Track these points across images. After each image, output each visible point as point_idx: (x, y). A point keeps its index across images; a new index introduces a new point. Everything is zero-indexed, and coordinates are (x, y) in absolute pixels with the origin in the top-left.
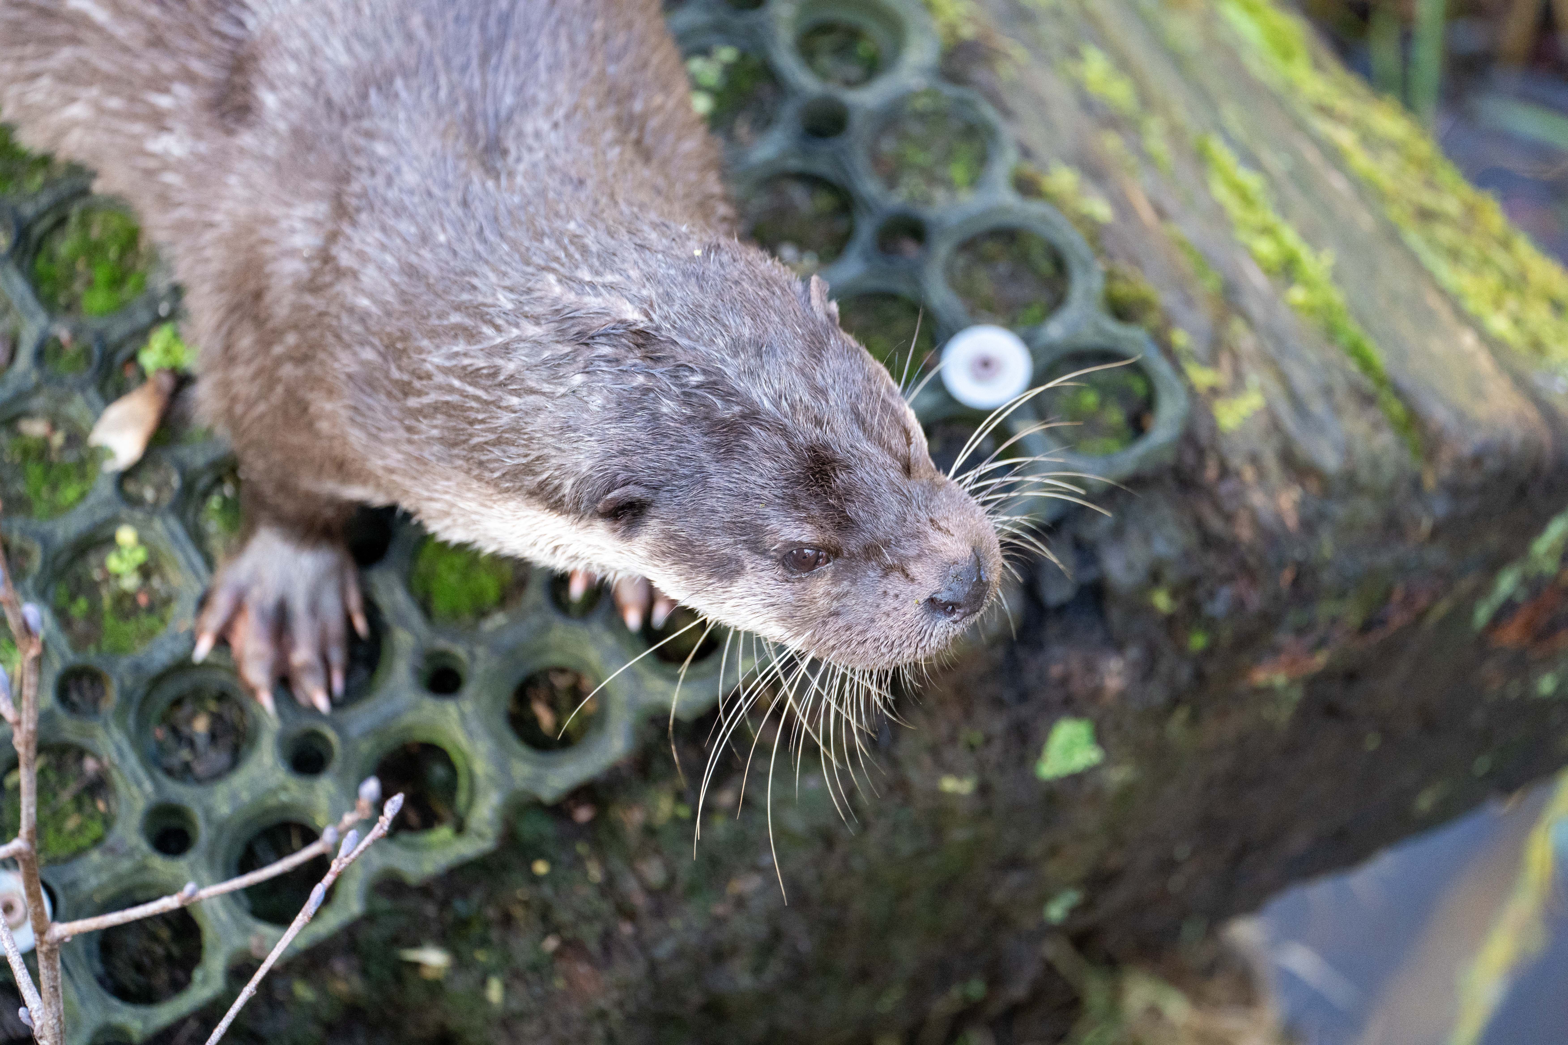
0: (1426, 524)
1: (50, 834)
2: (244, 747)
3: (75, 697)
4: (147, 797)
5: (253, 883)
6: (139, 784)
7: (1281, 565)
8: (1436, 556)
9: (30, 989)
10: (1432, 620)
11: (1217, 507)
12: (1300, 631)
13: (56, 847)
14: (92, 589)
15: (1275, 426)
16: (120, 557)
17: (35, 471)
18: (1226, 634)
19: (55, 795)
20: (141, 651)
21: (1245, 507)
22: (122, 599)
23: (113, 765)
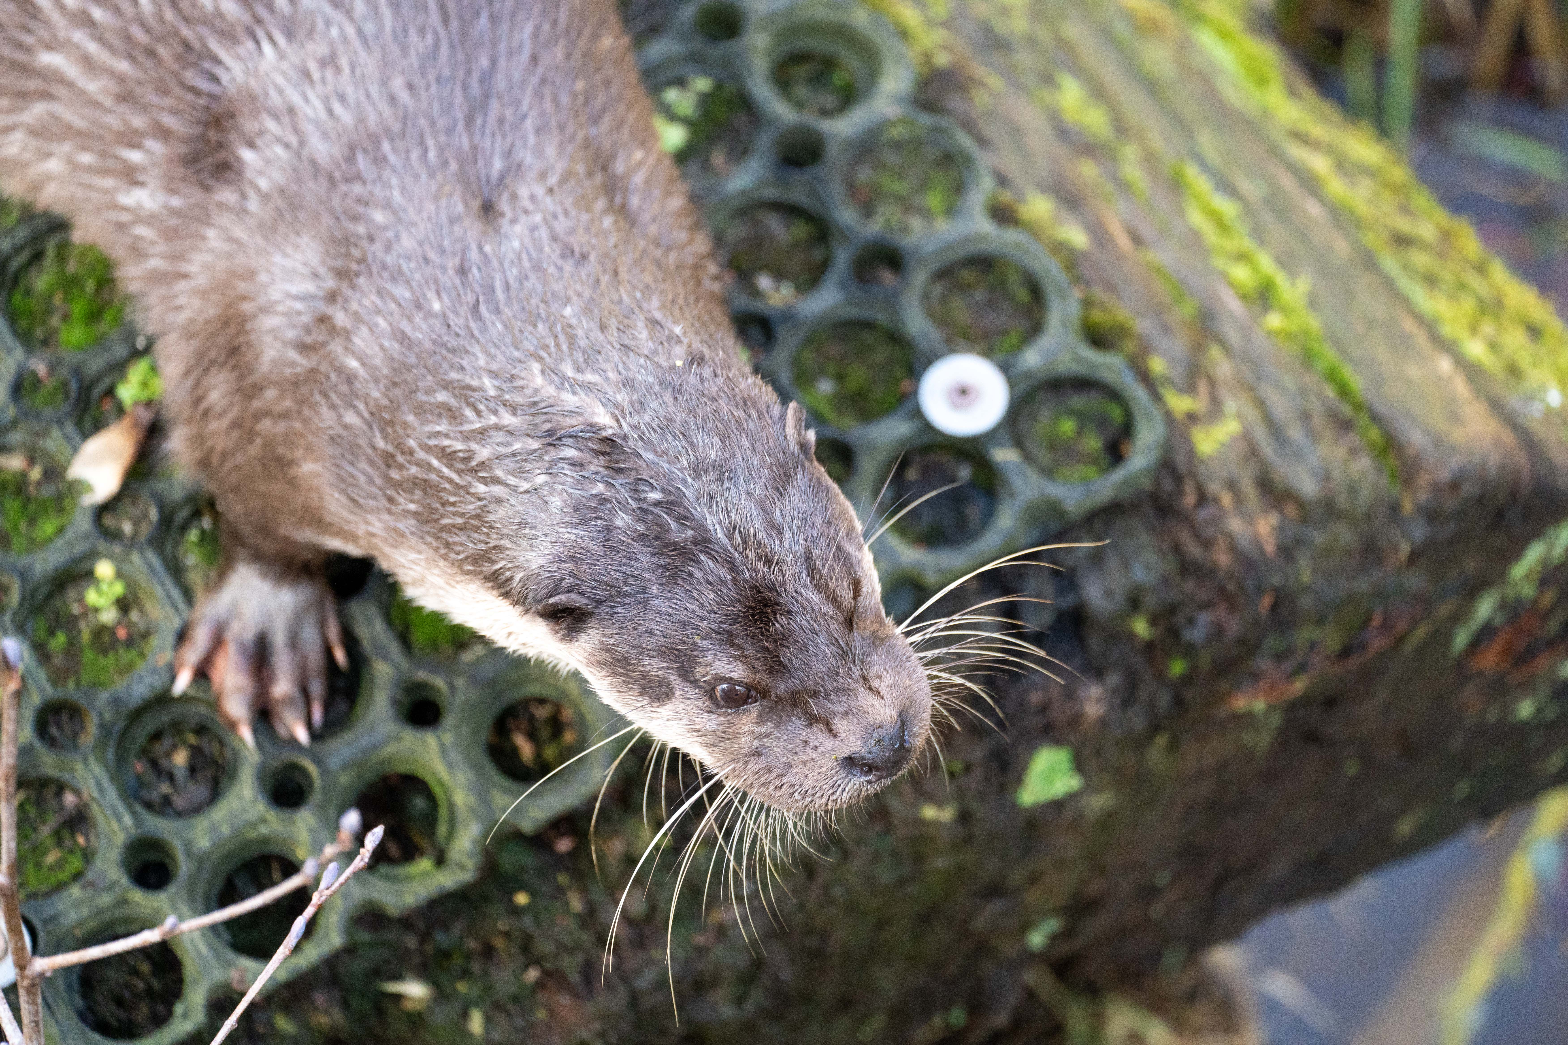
0: (1405, 549)
1: (30, 868)
2: (224, 780)
3: (54, 731)
4: (126, 830)
5: (234, 917)
6: (119, 819)
7: (1260, 590)
8: (1415, 581)
9: (11, 1024)
10: (1410, 645)
11: (1196, 534)
12: (1279, 657)
13: (36, 882)
14: (71, 623)
15: (1253, 452)
16: (99, 591)
17: (13, 505)
18: (1205, 660)
19: (35, 830)
20: (119, 685)
21: (1223, 533)
22: (101, 631)
23: (92, 798)
